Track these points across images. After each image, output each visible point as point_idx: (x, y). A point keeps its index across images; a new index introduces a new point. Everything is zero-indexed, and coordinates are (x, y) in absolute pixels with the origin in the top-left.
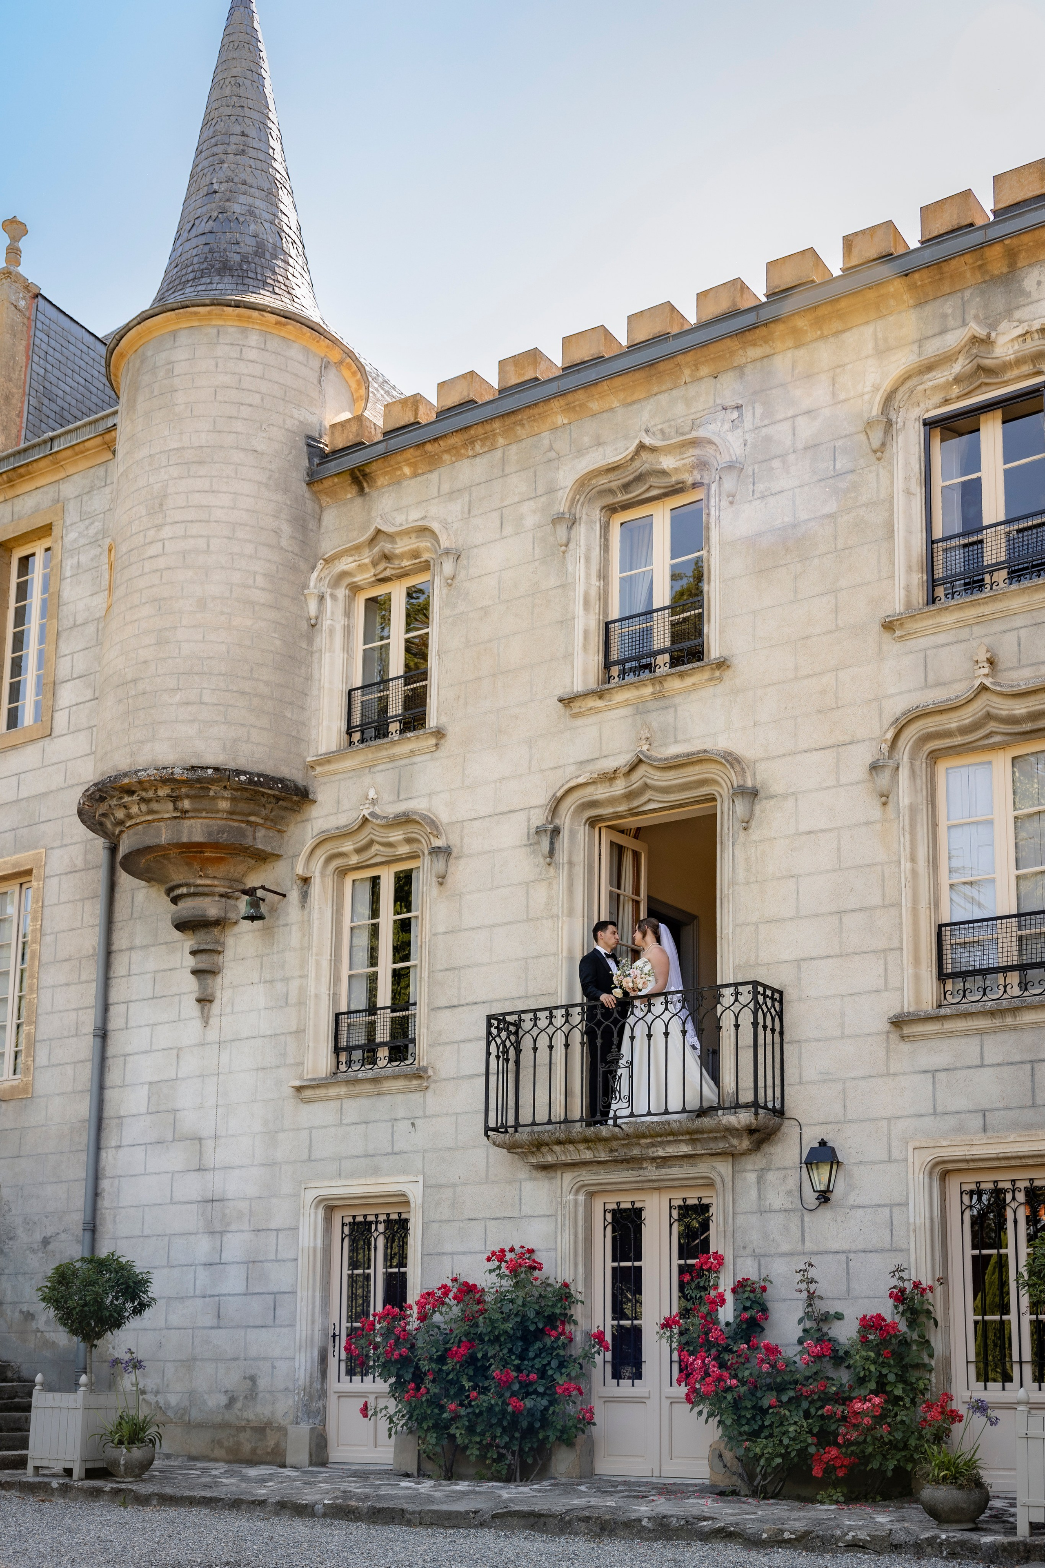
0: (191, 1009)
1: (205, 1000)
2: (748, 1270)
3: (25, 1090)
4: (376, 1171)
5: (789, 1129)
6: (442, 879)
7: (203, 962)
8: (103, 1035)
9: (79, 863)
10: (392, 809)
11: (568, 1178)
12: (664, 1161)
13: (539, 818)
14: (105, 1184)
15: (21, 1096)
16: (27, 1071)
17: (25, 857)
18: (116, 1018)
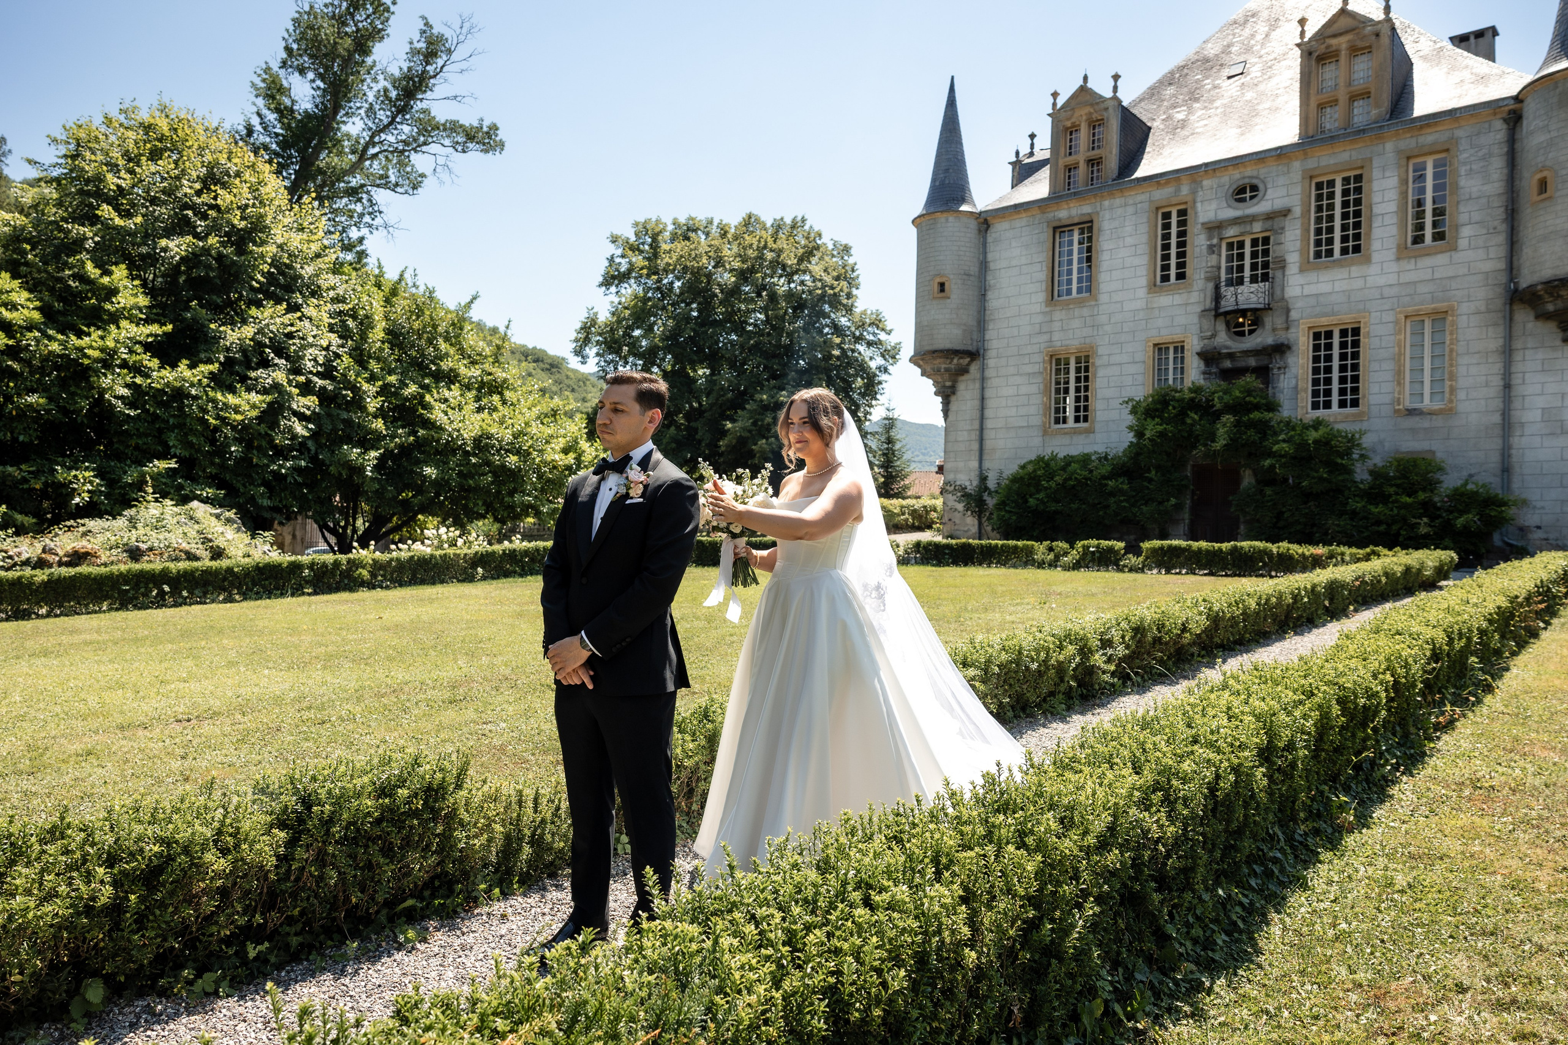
3: (1451, 409)
9: (1483, 309)
14: (1513, 452)
15: (1449, 412)
16: (1451, 401)
17: (1442, 306)
18: (1516, 380)
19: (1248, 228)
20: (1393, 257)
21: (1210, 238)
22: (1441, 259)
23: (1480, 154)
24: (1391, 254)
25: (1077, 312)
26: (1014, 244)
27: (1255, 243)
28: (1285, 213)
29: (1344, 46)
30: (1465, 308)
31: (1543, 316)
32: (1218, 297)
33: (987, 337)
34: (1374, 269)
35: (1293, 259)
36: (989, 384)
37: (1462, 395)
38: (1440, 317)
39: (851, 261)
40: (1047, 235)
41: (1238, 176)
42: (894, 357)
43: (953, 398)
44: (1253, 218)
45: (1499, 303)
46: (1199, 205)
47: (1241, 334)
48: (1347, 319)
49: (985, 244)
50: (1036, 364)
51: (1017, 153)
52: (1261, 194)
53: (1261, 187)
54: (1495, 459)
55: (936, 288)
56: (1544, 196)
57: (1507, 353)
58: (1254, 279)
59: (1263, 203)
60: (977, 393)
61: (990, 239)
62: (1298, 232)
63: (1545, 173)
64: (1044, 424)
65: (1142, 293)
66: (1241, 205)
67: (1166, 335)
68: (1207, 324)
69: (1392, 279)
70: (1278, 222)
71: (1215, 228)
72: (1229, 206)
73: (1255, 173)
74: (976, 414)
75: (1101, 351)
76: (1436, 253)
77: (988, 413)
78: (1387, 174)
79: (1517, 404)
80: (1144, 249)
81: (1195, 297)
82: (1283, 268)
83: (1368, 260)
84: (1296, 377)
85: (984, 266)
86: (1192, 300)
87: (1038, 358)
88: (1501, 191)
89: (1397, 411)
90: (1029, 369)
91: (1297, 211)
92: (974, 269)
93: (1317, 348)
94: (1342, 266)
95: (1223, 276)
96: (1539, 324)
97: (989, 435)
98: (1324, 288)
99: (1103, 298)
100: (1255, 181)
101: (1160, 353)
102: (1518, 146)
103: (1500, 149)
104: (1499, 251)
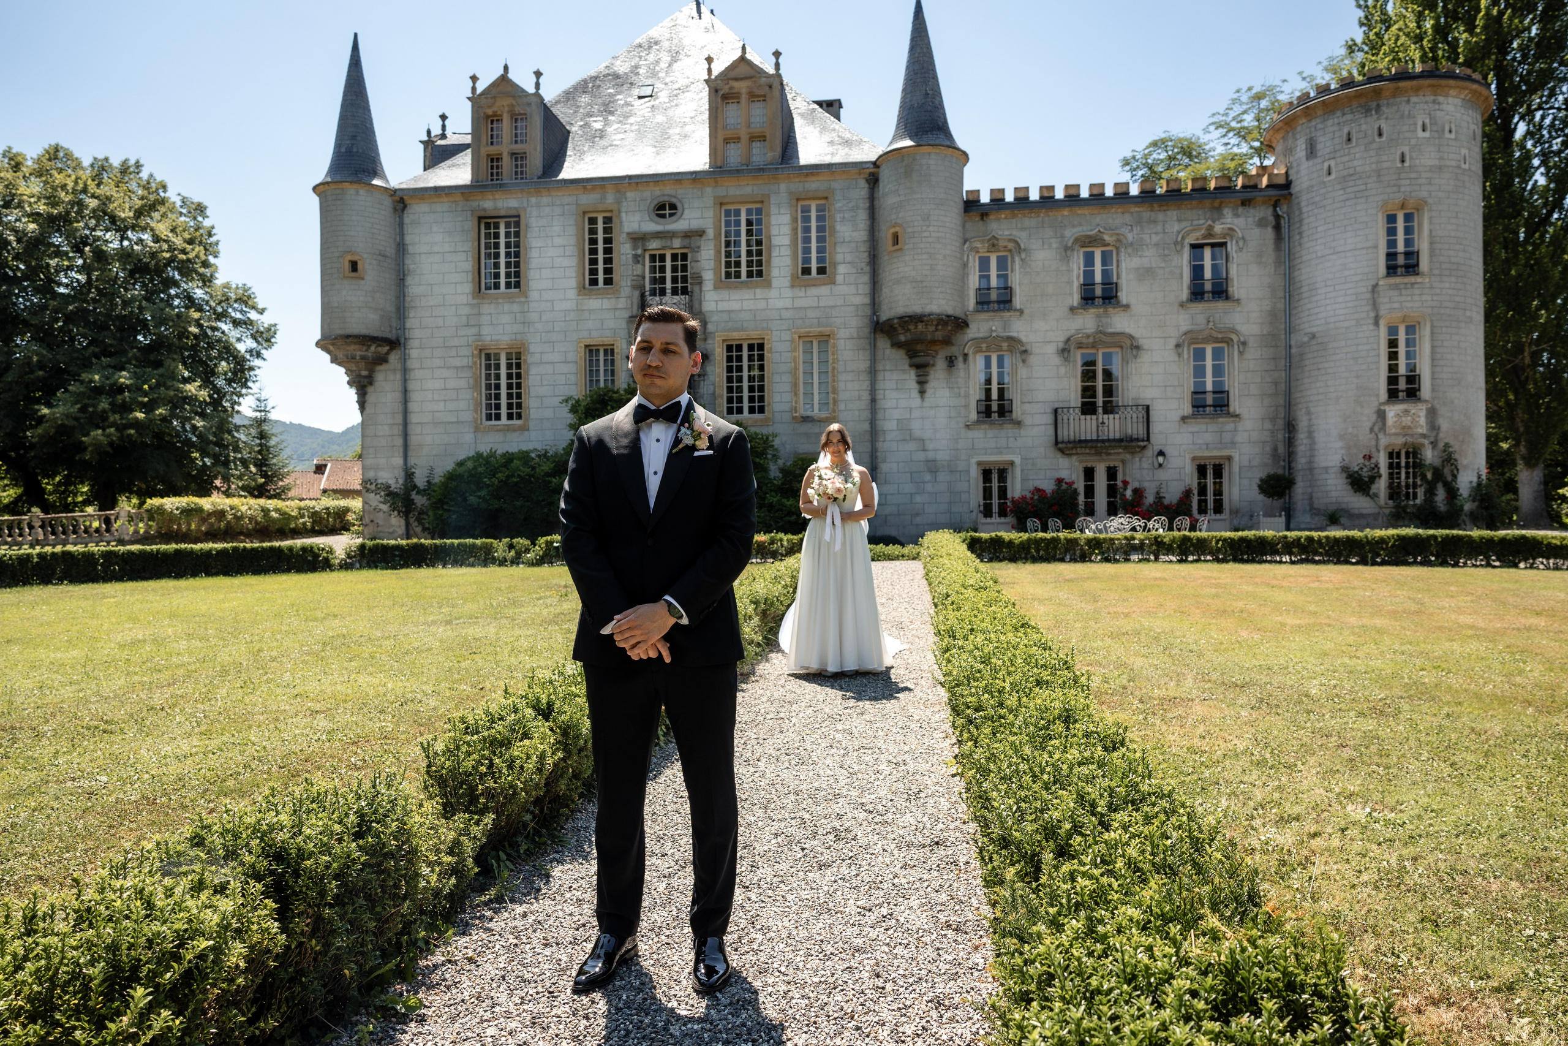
0: (915, 393)
1: (922, 392)
2: (1136, 485)
4: (1001, 453)
5: (1150, 447)
6: (1024, 361)
7: (922, 379)
9: (855, 335)
10: (1002, 334)
11: (1074, 458)
12: (1109, 454)
13: (1061, 345)
14: (879, 454)
16: (834, 411)
17: (826, 330)
18: (879, 395)
19: (669, 243)
20: (788, 284)
21: (635, 248)
22: (824, 290)
23: (850, 205)
24: (786, 282)
25: (507, 307)
26: (435, 229)
27: (674, 257)
28: (701, 233)
29: (744, 91)
30: (842, 333)
31: (897, 345)
32: (643, 305)
33: (408, 325)
34: (773, 293)
35: (708, 276)
36: (412, 375)
37: (842, 406)
38: (825, 339)
39: (207, 223)
40: (471, 224)
41: (658, 193)
42: (268, 340)
43: (370, 389)
44: (672, 235)
45: (866, 331)
46: (623, 215)
48: (753, 334)
49: (401, 225)
50: (464, 357)
51: (429, 132)
52: (679, 212)
53: (679, 205)
55: (347, 266)
56: (896, 247)
57: (873, 373)
58: (675, 292)
59: (681, 222)
60: (398, 386)
61: (407, 220)
62: (712, 252)
63: (897, 229)
64: (475, 420)
65: (572, 294)
66: (662, 220)
67: (599, 337)
69: (788, 303)
70: (694, 241)
71: (639, 239)
72: (651, 220)
73: (673, 193)
74: (399, 407)
75: (532, 348)
76: (820, 285)
77: (413, 407)
78: (782, 211)
79: (880, 415)
80: (572, 250)
81: (623, 303)
82: (700, 284)
83: (768, 285)
84: (714, 384)
85: (401, 248)
86: (620, 306)
87: (466, 351)
88: (865, 238)
89: (794, 418)
90: (457, 362)
91: (711, 233)
92: (391, 251)
93: (729, 359)
94: (749, 288)
95: (648, 287)
96: (894, 351)
97: (414, 430)
98: (735, 306)
99: (534, 295)
100: (673, 200)
101: (591, 354)
102: (876, 203)
103: (864, 204)
104: (865, 289)
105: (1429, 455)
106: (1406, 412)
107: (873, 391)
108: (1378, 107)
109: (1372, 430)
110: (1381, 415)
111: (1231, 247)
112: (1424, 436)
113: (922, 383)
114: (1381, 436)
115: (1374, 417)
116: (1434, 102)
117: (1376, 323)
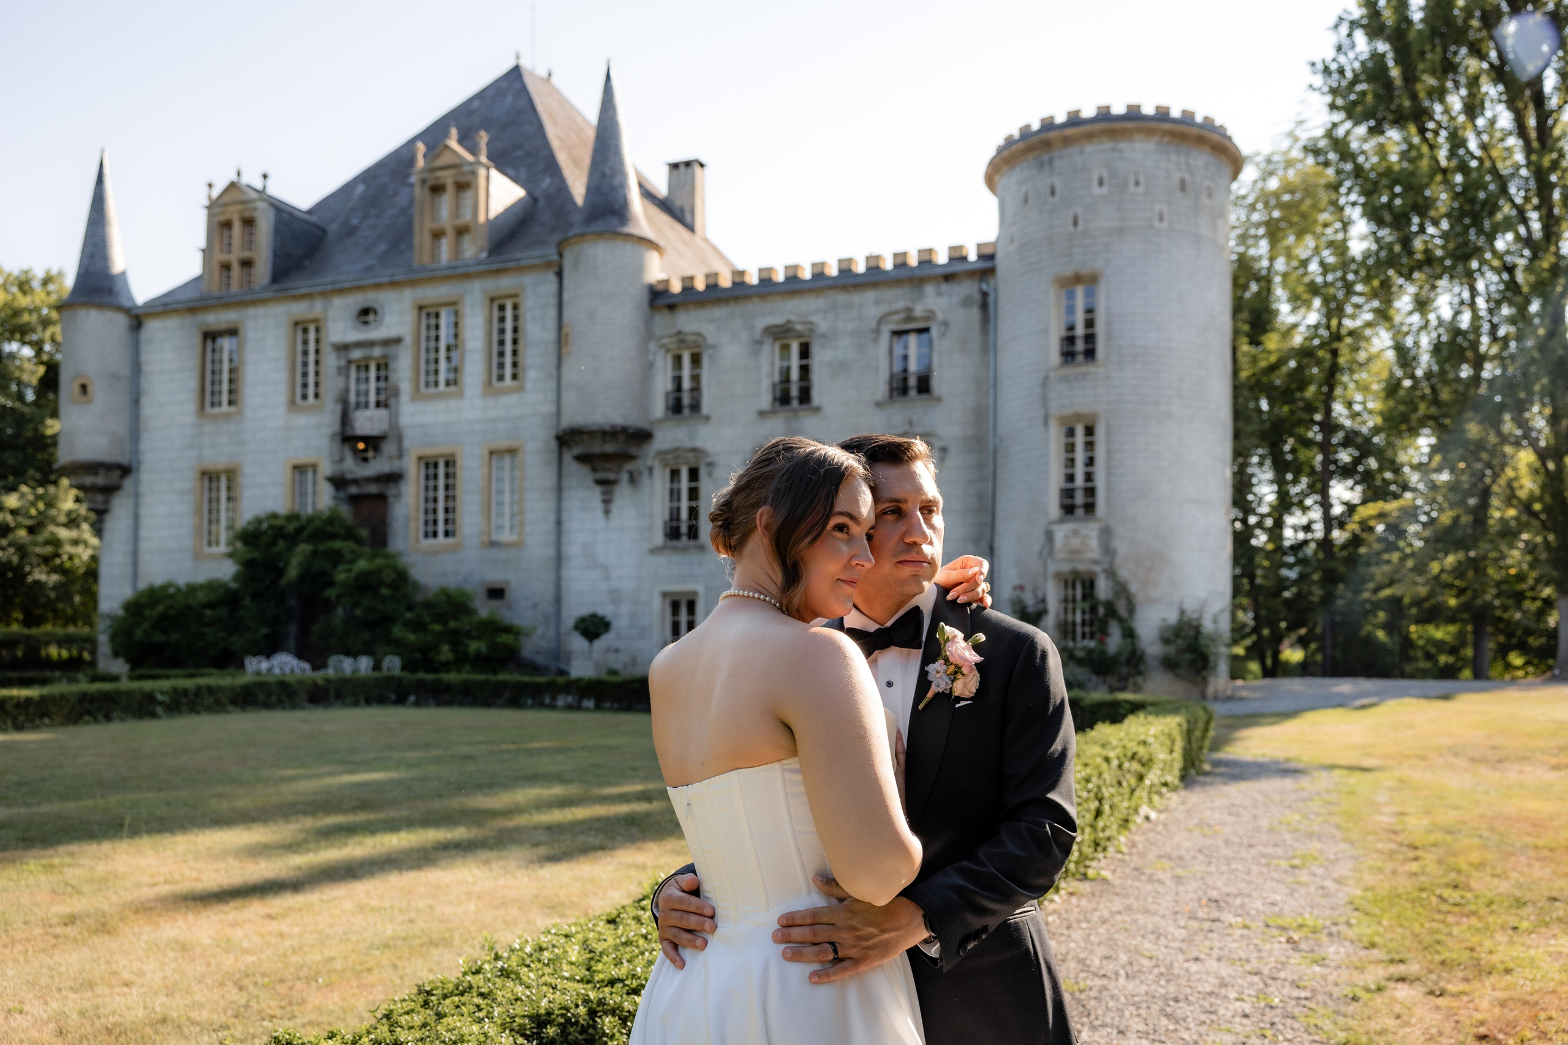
0: (600, 513)
1: (607, 512)
3: (522, 542)
6: (710, 474)
7: (606, 497)
8: (559, 522)
9: (541, 449)
10: (689, 444)
15: (518, 545)
16: (522, 535)
17: (515, 443)
18: (565, 516)
19: (371, 352)
20: (482, 392)
21: (339, 359)
22: (513, 399)
23: (540, 302)
24: (479, 390)
25: (227, 426)
26: (166, 347)
27: (377, 367)
28: (398, 341)
29: (449, 180)
30: (529, 447)
31: (582, 459)
32: (345, 419)
33: (141, 449)
34: (466, 403)
35: (406, 388)
36: (143, 501)
37: (528, 529)
38: (513, 454)
40: (197, 340)
41: (361, 298)
43: (108, 517)
44: (371, 344)
45: (553, 444)
46: (331, 323)
47: (366, 460)
48: (443, 448)
49: (137, 345)
50: (188, 481)
52: (380, 318)
53: (377, 311)
54: (550, 589)
55: (77, 391)
56: (567, 349)
57: (559, 490)
58: (378, 404)
59: (381, 329)
60: (131, 512)
61: (142, 339)
62: (412, 360)
63: (568, 329)
64: (197, 547)
65: (282, 410)
66: (364, 327)
67: (303, 458)
68: (337, 446)
69: (479, 414)
70: (392, 350)
71: (343, 348)
72: (355, 328)
73: (372, 297)
74: (130, 536)
75: (248, 470)
76: (514, 392)
77: (143, 533)
78: (476, 313)
79: (565, 539)
80: (283, 364)
81: (326, 419)
82: (399, 396)
83: (463, 394)
84: (409, 506)
85: (137, 368)
86: (323, 424)
87: (190, 475)
88: (554, 338)
89: (485, 543)
90: (180, 486)
91: (408, 340)
92: (125, 371)
93: (427, 478)
94: (445, 399)
95: (352, 398)
96: (579, 466)
97: (144, 558)
98: (429, 418)
99: (248, 413)
100: (375, 305)
101: (298, 476)
103: (553, 301)
104: (551, 396)
105: (1103, 589)
106: (1075, 533)
107: (559, 511)
108: (1051, 161)
109: (1040, 554)
110: (1049, 536)
111: (935, 332)
112: (1095, 562)
113: (607, 502)
114: (1049, 562)
115: (1042, 539)
116: (1114, 150)
117: (1046, 423)
